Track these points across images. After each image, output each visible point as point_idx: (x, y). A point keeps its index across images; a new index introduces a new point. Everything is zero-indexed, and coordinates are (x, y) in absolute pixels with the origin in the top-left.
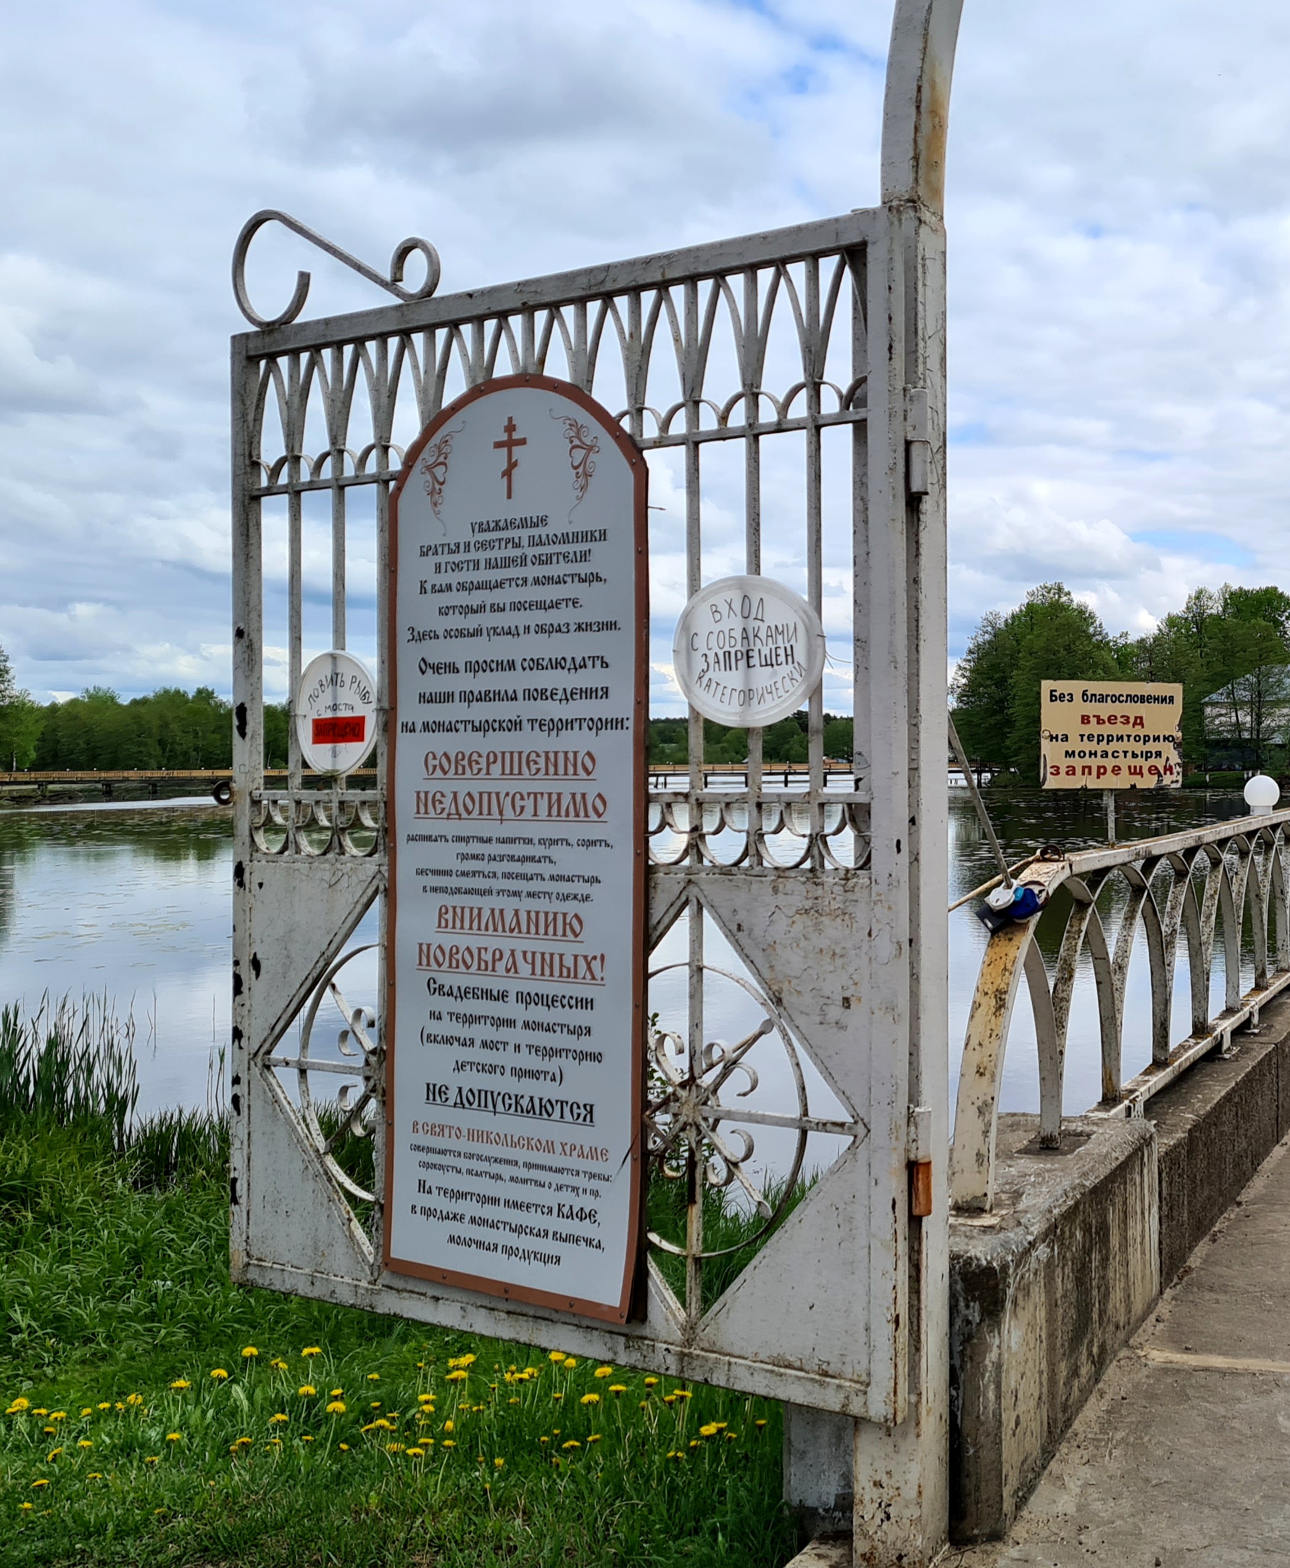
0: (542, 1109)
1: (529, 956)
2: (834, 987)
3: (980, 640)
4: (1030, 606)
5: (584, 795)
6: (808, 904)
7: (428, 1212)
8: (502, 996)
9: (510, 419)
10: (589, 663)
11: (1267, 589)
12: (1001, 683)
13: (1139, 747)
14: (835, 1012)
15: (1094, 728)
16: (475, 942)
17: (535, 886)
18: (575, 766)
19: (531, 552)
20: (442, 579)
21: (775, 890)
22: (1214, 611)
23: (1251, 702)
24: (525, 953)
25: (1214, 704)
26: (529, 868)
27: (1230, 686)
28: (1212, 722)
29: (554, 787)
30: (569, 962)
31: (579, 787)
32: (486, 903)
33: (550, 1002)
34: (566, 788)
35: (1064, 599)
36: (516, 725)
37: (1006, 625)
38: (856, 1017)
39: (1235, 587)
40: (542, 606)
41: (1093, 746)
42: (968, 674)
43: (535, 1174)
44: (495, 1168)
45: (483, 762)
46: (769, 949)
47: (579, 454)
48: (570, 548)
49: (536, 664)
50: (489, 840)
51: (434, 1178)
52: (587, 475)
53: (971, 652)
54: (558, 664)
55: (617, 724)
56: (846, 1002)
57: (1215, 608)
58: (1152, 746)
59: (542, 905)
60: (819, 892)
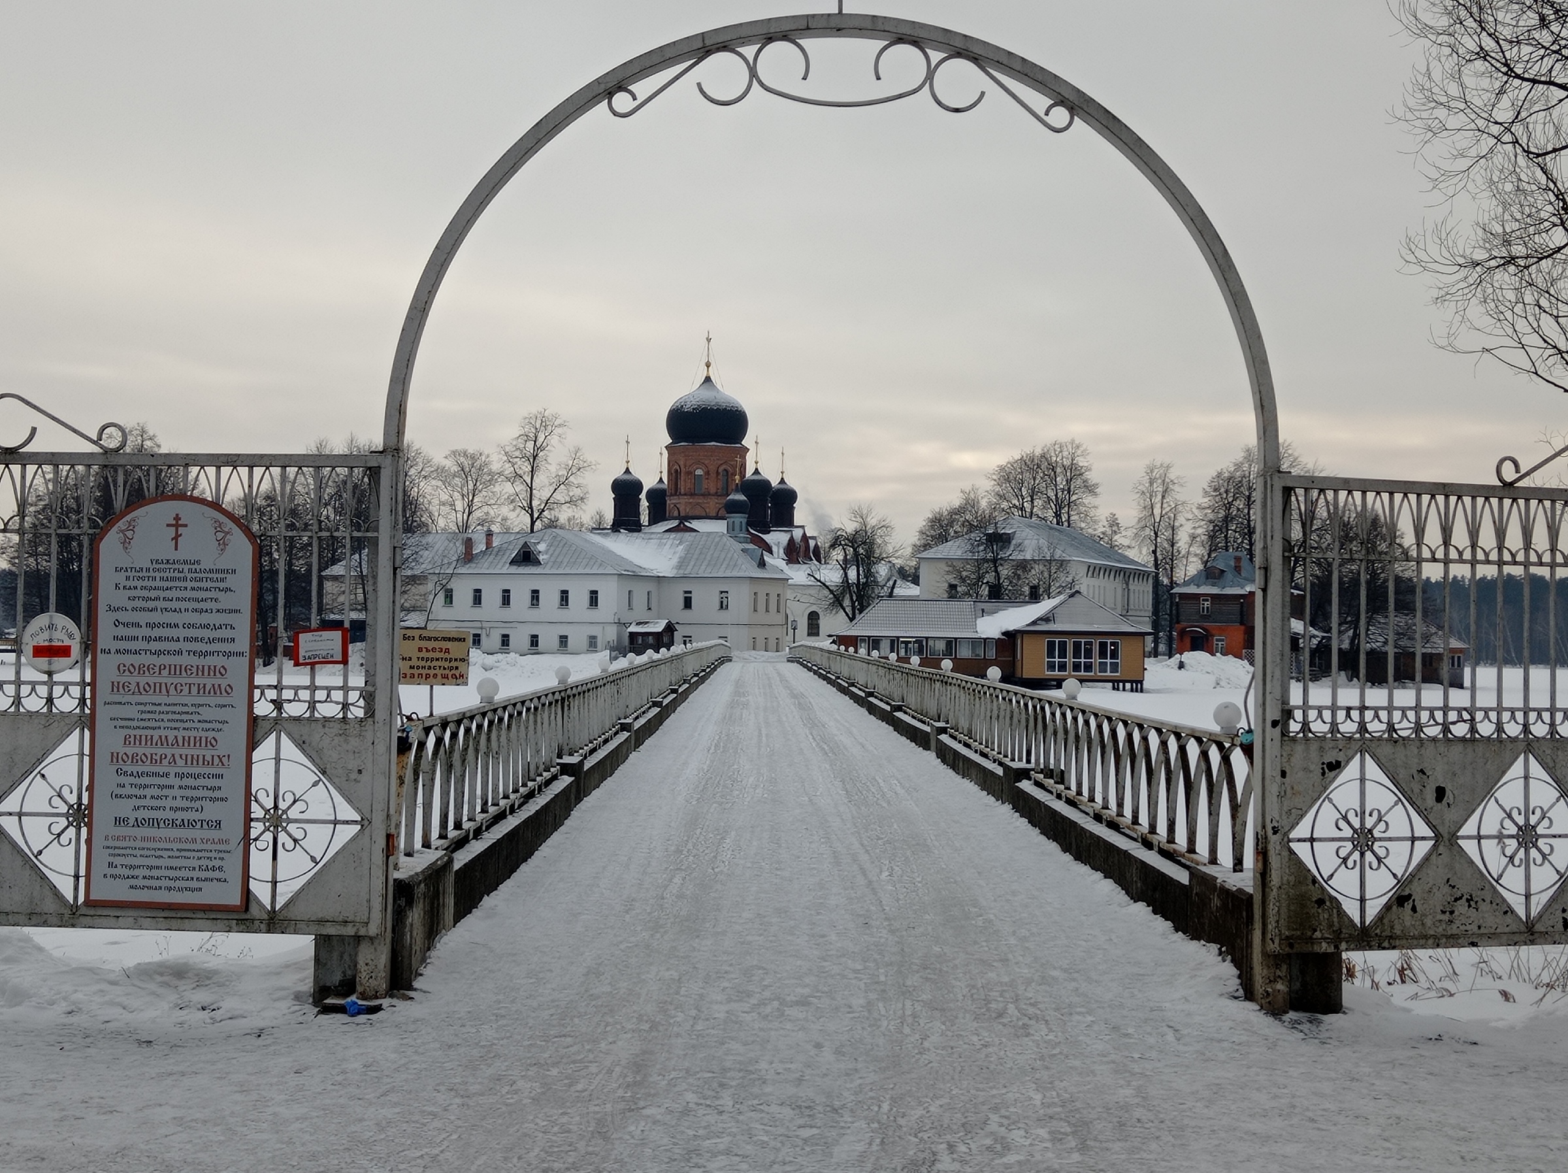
0: (191, 824)
1: (184, 757)
2: (353, 764)
5: (219, 685)
6: (341, 732)
7: (114, 877)
8: (167, 775)
9: (177, 515)
10: (224, 627)
13: (446, 664)
14: (354, 775)
15: (424, 654)
16: (148, 751)
17: (186, 725)
18: (215, 672)
19: (189, 576)
20: (131, 583)
21: (324, 726)
24: (181, 756)
26: (184, 717)
29: (202, 681)
30: (208, 758)
31: (217, 682)
32: (156, 734)
33: (196, 777)
34: (209, 682)
36: (180, 653)
38: (365, 777)
40: (197, 600)
41: (423, 663)
43: (183, 854)
44: (159, 853)
45: (157, 669)
46: (319, 751)
47: (220, 535)
48: (215, 576)
49: (192, 626)
50: (160, 704)
51: (118, 861)
52: (225, 544)
54: (207, 626)
55: (241, 654)
56: (360, 772)
58: (454, 664)
59: (193, 733)
60: (348, 727)
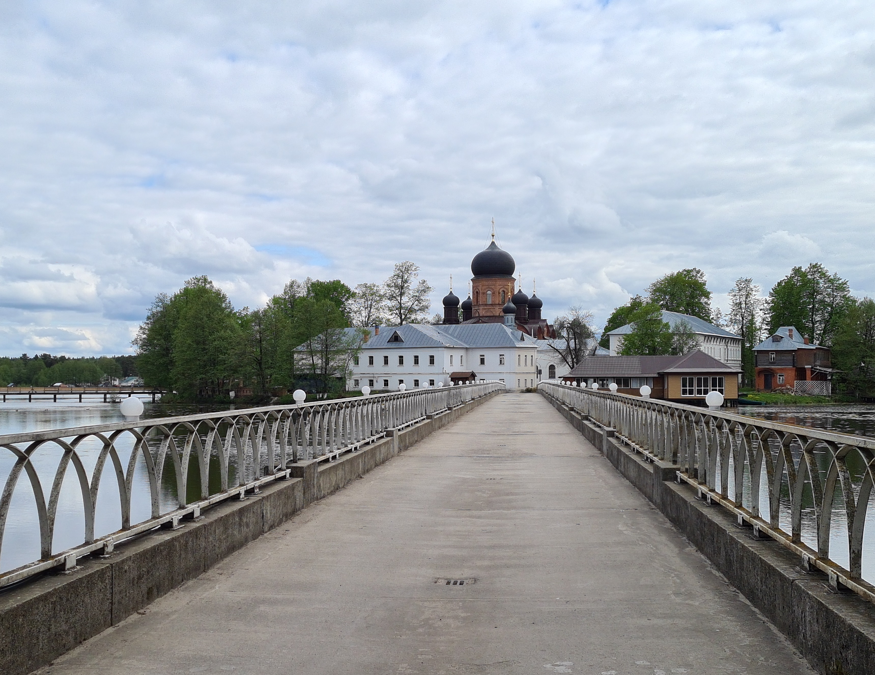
3: (155, 310)
4: (186, 290)
11: (334, 282)
12: (167, 338)
22: (301, 295)
23: (321, 352)
25: (300, 352)
27: (309, 342)
28: (298, 363)
35: (208, 286)
37: (171, 301)
39: (314, 280)
42: (147, 332)
53: (148, 318)
57: (302, 293)
